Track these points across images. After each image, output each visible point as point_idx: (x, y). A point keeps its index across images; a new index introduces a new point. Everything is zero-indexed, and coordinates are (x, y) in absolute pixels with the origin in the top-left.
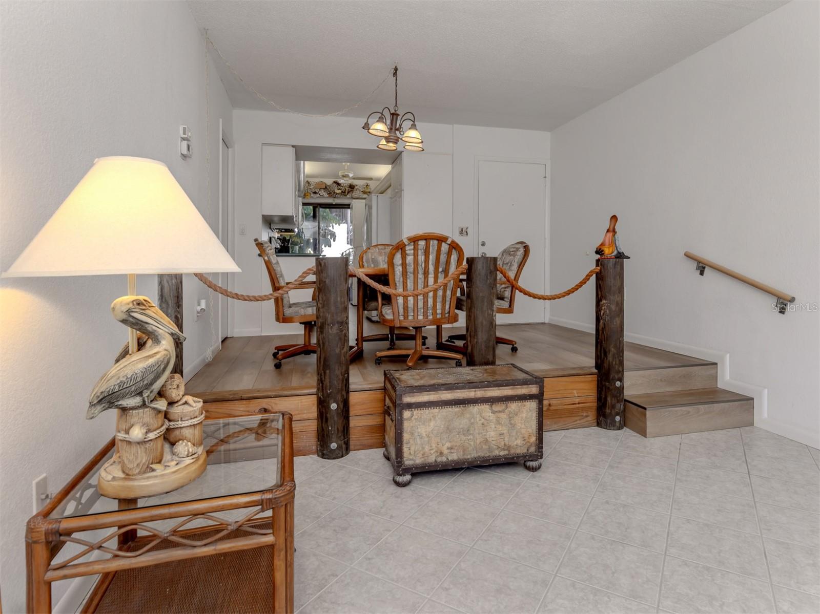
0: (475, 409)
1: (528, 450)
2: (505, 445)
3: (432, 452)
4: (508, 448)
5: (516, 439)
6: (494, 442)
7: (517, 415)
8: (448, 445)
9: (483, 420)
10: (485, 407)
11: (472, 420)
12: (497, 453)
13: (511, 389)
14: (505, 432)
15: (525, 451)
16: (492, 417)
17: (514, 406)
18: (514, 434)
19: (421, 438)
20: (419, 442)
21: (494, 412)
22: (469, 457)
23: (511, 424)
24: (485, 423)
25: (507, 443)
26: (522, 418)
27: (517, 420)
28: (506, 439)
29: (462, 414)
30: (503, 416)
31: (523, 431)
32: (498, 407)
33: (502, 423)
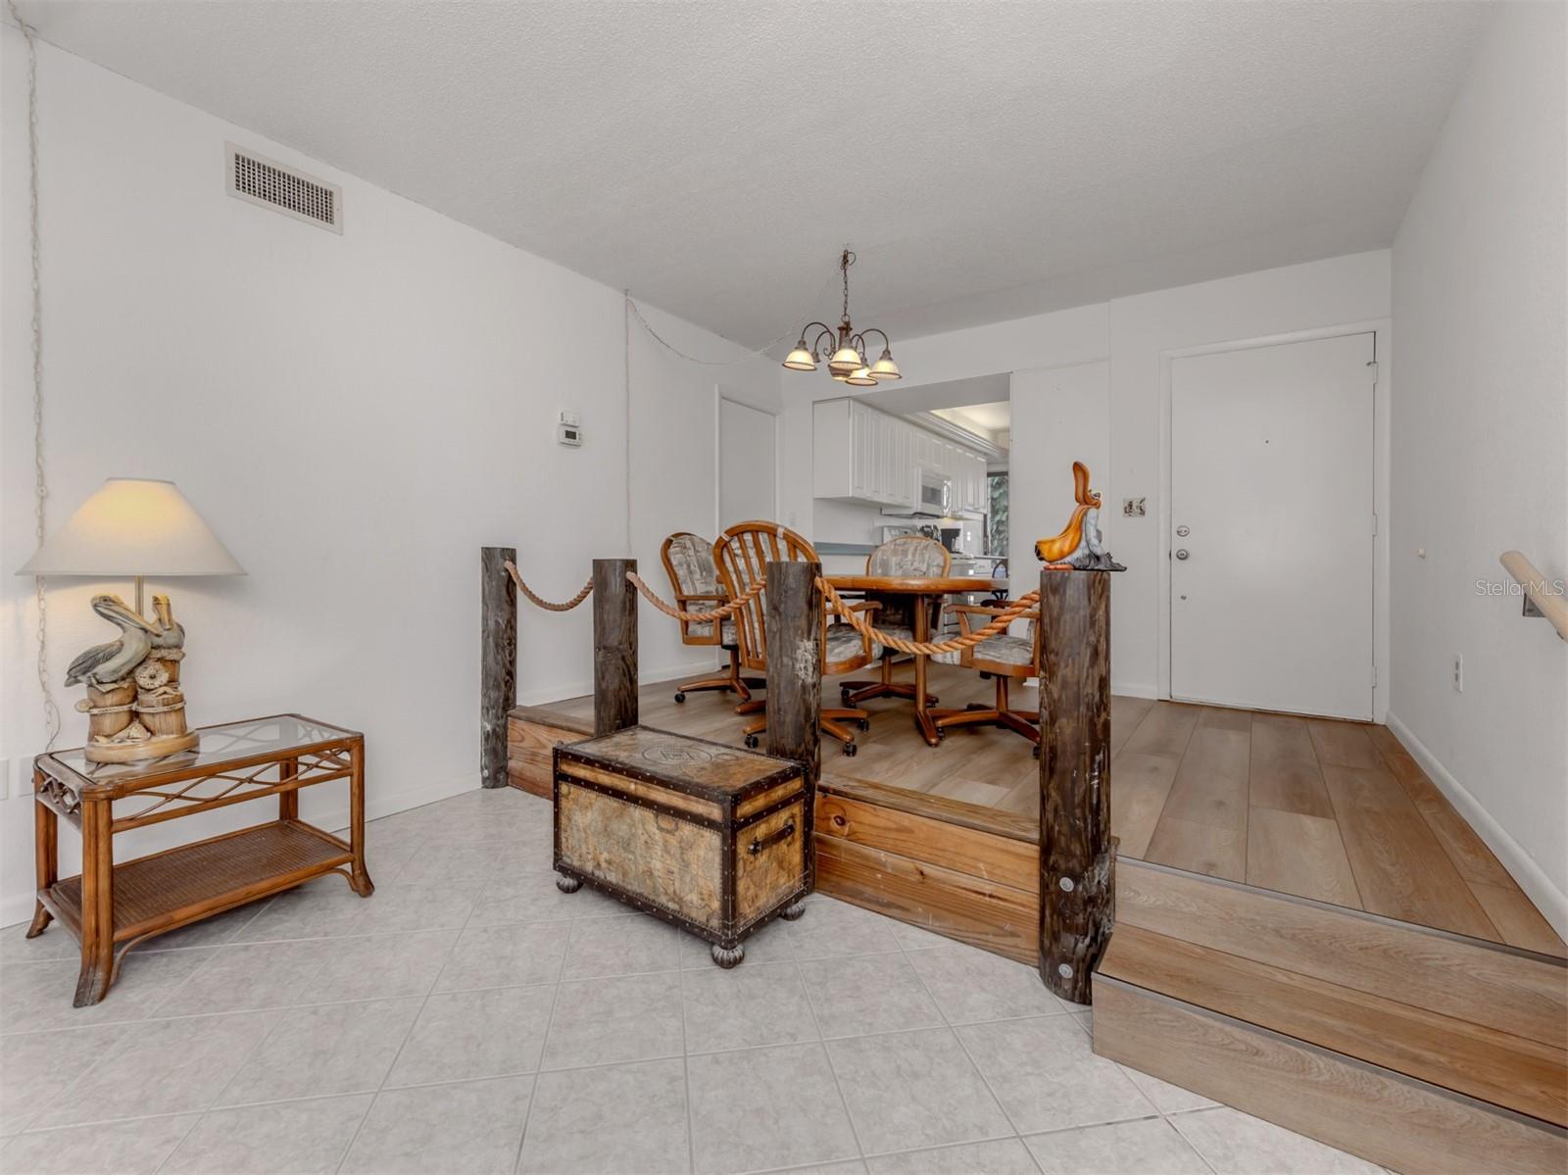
0: (637, 813)
1: (708, 921)
2: (675, 892)
3: (590, 857)
4: (680, 901)
5: (691, 892)
6: (660, 881)
7: (691, 847)
8: (605, 855)
9: (646, 836)
10: (649, 815)
11: (633, 831)
12: (663, 900)
13: (682, 798)
14: (676, 870)
15: (704, 919)
16: (658, 836)
17: (687, 830)
18: (687, 879)
19: (578, 830)
20: (576, 836)
21: (660, 829)
22: (629, 887)
23: (684, 861)
24: (649, 841)
25: (678, 892)
26: (698, 856)
27: (691, 856)
28: (677, 884)
29: (621, 816)
30: (673, 841)
31: (701, 882)
32: (667, 823)
33: (672, 852)
